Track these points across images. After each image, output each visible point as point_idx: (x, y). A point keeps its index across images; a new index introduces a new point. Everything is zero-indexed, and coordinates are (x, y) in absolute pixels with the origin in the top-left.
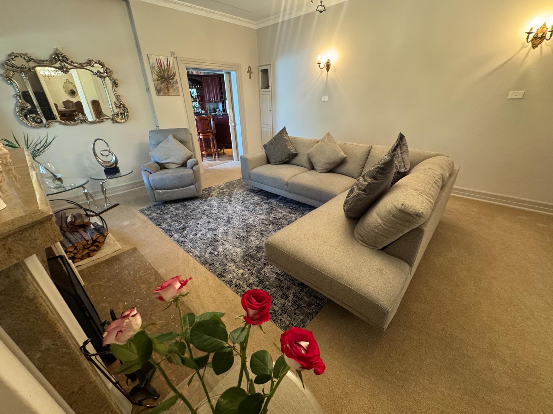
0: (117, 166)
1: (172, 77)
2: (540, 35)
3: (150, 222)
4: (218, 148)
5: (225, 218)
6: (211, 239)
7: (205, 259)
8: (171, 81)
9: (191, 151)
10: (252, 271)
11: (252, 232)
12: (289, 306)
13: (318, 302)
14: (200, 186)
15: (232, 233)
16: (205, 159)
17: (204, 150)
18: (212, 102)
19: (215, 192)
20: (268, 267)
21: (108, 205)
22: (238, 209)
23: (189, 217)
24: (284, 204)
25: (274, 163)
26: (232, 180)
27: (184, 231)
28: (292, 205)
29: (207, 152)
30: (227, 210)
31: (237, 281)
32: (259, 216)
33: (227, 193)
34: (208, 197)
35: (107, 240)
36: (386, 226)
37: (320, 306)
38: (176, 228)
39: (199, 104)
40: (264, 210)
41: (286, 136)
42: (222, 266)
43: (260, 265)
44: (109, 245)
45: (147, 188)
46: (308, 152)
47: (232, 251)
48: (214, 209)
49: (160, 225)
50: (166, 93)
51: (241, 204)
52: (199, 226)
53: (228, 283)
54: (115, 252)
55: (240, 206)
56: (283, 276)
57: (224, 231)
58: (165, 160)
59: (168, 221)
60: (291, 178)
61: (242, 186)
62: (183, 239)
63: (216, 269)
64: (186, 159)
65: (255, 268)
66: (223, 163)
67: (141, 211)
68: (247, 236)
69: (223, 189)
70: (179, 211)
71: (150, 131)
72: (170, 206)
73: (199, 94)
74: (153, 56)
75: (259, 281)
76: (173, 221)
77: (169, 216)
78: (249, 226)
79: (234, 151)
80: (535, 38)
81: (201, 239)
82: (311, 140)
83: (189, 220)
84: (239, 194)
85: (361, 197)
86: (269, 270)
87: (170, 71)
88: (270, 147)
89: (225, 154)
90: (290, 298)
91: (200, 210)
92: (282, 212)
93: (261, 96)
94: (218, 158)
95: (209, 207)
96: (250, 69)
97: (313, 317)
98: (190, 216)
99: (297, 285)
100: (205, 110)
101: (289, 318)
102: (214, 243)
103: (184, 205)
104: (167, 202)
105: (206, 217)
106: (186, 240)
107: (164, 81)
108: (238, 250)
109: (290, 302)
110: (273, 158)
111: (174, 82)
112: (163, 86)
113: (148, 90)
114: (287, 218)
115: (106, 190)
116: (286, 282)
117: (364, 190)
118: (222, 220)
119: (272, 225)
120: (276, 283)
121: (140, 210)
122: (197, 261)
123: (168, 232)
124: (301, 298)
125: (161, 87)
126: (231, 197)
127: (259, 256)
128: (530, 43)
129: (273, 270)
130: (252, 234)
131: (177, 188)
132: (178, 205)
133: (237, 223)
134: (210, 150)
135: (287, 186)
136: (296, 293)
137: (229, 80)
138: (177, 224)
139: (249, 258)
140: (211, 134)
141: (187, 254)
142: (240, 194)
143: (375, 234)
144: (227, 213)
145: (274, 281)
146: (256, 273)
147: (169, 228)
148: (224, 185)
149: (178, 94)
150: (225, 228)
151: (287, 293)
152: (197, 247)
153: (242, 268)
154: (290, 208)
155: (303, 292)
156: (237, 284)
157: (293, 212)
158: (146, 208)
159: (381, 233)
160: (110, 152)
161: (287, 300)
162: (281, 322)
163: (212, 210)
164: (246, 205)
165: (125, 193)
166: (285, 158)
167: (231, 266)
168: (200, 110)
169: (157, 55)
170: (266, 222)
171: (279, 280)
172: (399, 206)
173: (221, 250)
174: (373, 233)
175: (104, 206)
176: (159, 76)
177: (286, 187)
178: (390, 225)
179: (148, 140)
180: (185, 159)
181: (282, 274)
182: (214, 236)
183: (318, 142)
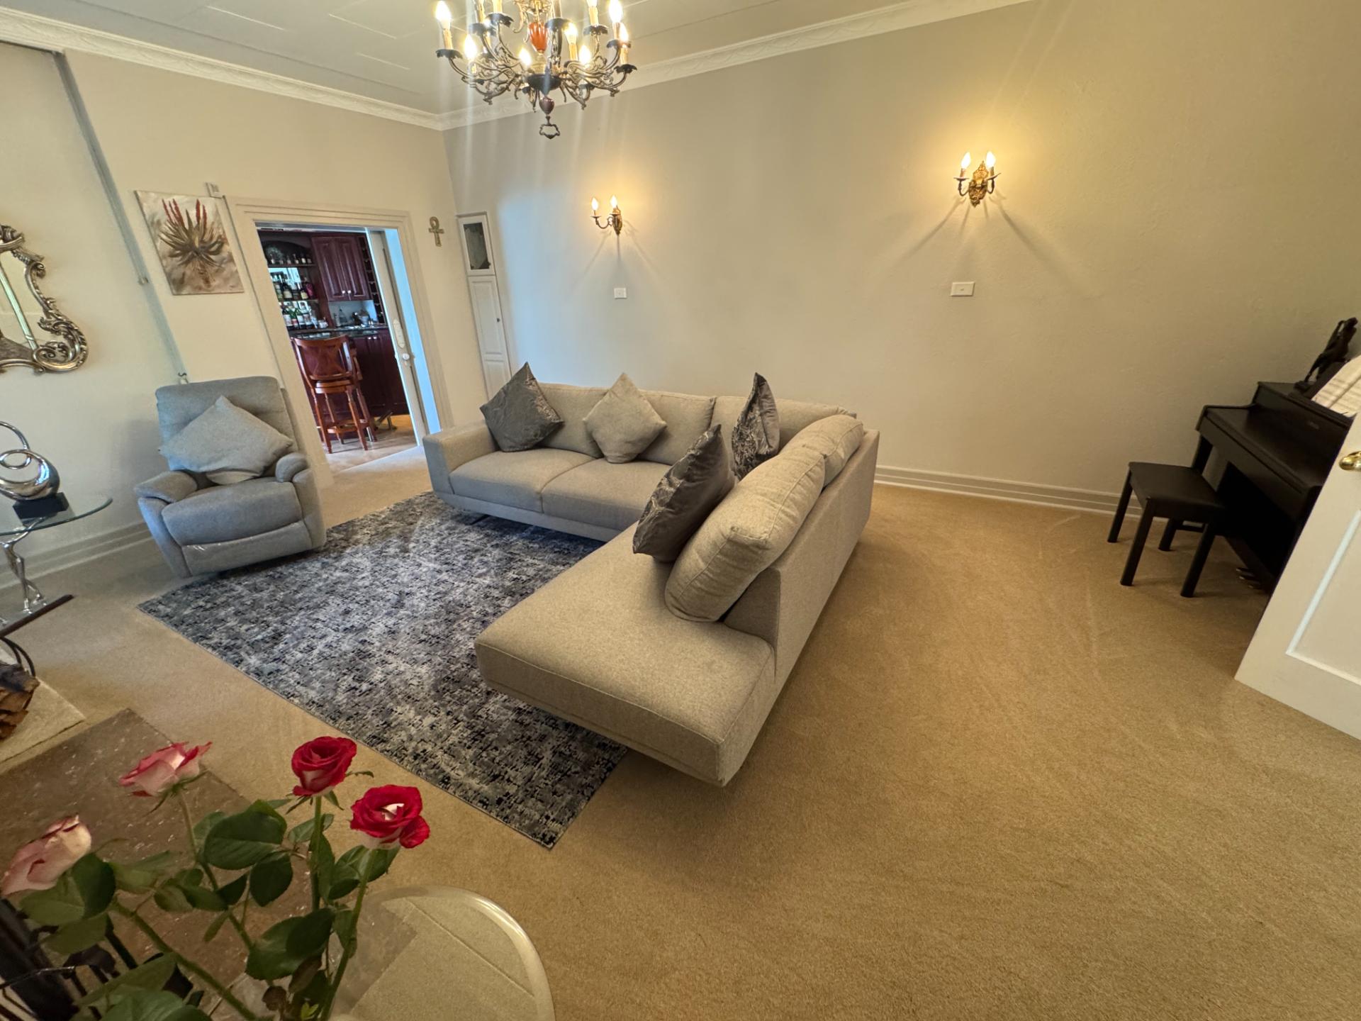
0: (60, 490)
1: (217, 246)
2: (979, 182)
3: (175, 635)
4: (373, 413)
5: (390, 596)
6: (351, 654)
7: (334, 707)
8: (212, 257)
9: (286, 434)
10: (456, 714)
11: (460, 622)
12: (543, 777)
13: (606, 756)
14: (318, 522)
15: (408, 631)
16: (336, 445)
17: (334, 424)
18: (346, 298)
19: (365, 531)
20: (496, 699)
21: (35, 602)
22: (425, 570)
23: (291, 605)
24: (541, 544)
25: (511, 447)
26: (411, 497)
27: (276, 644)
28: (559, 544)
29: (341, 427)
30: (395, 576)
31: (420, 745)
32: (478, 580)
33: (397, 532)
34: (345, 548)
35: (36, 703)
36: (712, 573)
37: (610, 764)
38: (254, 639)
39: (309, 304)
40: (493, 565)
41: (531, 384)
42: (380, 717)
43: (478, 698)
44: (42, 717)
45: (157, 542)
46: (584, 419)
47: (408, 676)
48: (360, 577)
49: (204, 637)
50: (200, 288)
51: (433, 556)
52: (319, 625)
53: (396, 755)
54: (66, 732)
55: (430, 561)
56: (531, 713)
57: (386, 630)
58: (209, 463)
59: (228, 624)
60: (549, 482)
61: (438, 509)
62: (273, 666)
63: (363, 726)
64: (275, 457)
65: (465, 707)
66: (389, 454)
67: (146, 608)
68: (446, 633)
69: (386, 523)
70: (263, 593)
71: (158, 390)
72: (233, 585)
73: (306, 279)
74: (153, 195)
75: (472, 736)
76: (243, 622)
77: (231, 610)
78: (453, 607)
79: (416, 420)
80: (973, 188)
81: (326, 659)
82: (591, 390)
83: (289, 614)
84: (429, 529)
85: (666, 519)
86: (497, 706)
87: (208, 231)
88: (496, 412)
89: (395, 428)
90: (544, 761)
91: (321, 584)
92: (532, 564)
93: (471, 285)
94: (376, 440)
95: (347, 574)
96: (434, 223)
97: (595, 791)
98: (294, 602)
99: (561, 728)
100: (327, 321)
101: (540, 805)
102: (360, 664)
103: (277, 576)
104: (224, 574)
105: (339, 601)
106: (283, 667)
107: (193, 257)
108: (423, 670)
109: (544, 769)
110: (505, 437)
111: (224, 259)
112: (189, 270)
113: (145, 281)
114: (546, 576)
115: (25, 562)
116: (538, 726)
117: (669, 505)
118: (381, 603)
119: (509, 598)
120: (514, 732)
121: (140, 605)
122: (313, 715)
123: (229, 653)
124: (570, 756)
125: (184, 274)
126: (407, 540)
127: (474, 676)
128: (967, 196)
129: (507, 704)
130: (459, 625)
131: (253, 535)
132: (259, 579)
133: (423, 605)
134: (350, 422)
135: (542, 501)
136: (559, 746)
137: (384, 250)
138: (256, 630)
139: (451, 686)
140: (348, 382)
141: (285, 702)
142: (433, 529)
143: (697, 592)
144: (396, 583)
145: (509, 730)
146: (467, 717)
147: (233, 643)
148: (391, 510)
149: (236, 288)
150: (391, 622)
151: (539, 750)
152: (314, 680)
153: (432, 711)
154: (555, 552)
155: (574, 741)
156: (419, 752)
157: (560, 560)
158: (161, 598)
159: (706, 589)
160: (31, 456)
161: (538, 765)
162: (521, 819)
163: (356, 581)
164: (447, 556)
165: (93, 562)
166: (536, 436)
167: (406, 712)
168: (314, 320)
169: (163, 193)
170: (496, 593)
171: (522, 723)
172: (727, 532)
173: (377, 676)
174: (694, 590)
175: (23, 609)
176: (175, 246)
177: (538, 503)
178: (719, 571)
179: (156, 412)
180: (270, 456)
181: (529, 709)
182: (360, 646)
183: (605, 394)
